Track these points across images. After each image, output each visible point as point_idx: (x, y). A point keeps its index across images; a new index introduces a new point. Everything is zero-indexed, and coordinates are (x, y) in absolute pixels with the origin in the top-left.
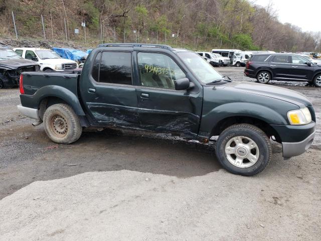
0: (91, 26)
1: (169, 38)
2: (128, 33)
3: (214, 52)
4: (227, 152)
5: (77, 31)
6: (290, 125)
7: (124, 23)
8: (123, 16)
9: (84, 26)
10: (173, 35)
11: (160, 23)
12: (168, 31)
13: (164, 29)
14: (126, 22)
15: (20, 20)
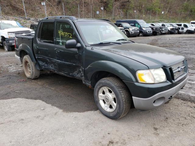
0: (108, 9)
1: (160, 14)
2: (130, 12)
3: (192, 23)
4: (100, 97)
5: (98, 12)
6: (138, 82)
7: (129, 6)
8: (128, 1)
9: (103, 9)
10: (163, 13)
11: (155, 4)
12: (159, 10)
13: (157, 9)
14: (130, 5)
15: (68, 8)
